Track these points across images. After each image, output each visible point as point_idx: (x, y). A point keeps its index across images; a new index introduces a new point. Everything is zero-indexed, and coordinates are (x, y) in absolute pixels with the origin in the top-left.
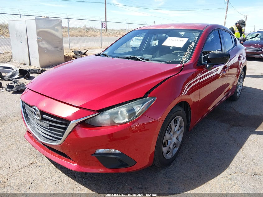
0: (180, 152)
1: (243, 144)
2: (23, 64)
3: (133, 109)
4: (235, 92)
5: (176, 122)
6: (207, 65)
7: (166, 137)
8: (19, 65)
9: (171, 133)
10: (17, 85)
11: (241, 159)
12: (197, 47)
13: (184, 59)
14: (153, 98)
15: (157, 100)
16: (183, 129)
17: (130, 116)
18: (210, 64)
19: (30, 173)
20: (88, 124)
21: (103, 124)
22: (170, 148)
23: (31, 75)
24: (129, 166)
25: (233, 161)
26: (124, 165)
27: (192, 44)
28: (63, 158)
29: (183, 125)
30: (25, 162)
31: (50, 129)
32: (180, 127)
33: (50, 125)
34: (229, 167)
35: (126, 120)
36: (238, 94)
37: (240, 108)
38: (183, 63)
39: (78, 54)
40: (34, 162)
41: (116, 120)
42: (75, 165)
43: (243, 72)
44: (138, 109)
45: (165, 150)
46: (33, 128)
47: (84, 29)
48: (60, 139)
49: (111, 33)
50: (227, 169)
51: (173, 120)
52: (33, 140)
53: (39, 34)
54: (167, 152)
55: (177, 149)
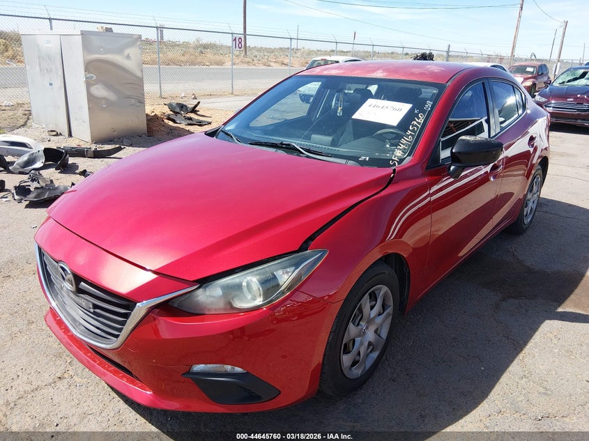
0: (384, 357)
1: (525, 343)
2: (55, 133)
3: (275, 277)
4: (520, 217)
5: (373, 297)
6: (450, 167)
7: (349, 333)
8: (46, 135)
9: (363, 324)
10: (38, 186)
11: (517, 379)
12: (429, 125)
13: (398, 153)
14: (321, 251)
15: (329, 254)
16: (390, 310)
17: (266, 294)
18: (457, 165)
19: (56, 400)
20: (175, 308)
21: (209, 310)
22: (359, 354)
23: (71, 160)
24: (262, 401)
25: (498, 384)
26: (252, 397)
27: (419, 118)
28: (123, 376)
29: (391, 302)
30: (46, 375)
31: (94, 313)
32: (384, 307)
33: (95, 306)
34: (489, 397)
35: (259, 301)
36: (527, 221)
37: (529, 253)
38: (394, 165)
39: (178, 110)
40: (66, 375)
41: (236, 302)
42: (148, 393)
43: (540, 172)
44: (286, 277)
45: (346, 359)
46: (63, 305)
47: (196, 47)
48: (117, 336)
49: (256, 57)
50: (485, 402)
51: (367, 294)
52: (61, 329)
53: (89, 66)
54: (353, 362)
55: (375, 355)
